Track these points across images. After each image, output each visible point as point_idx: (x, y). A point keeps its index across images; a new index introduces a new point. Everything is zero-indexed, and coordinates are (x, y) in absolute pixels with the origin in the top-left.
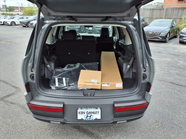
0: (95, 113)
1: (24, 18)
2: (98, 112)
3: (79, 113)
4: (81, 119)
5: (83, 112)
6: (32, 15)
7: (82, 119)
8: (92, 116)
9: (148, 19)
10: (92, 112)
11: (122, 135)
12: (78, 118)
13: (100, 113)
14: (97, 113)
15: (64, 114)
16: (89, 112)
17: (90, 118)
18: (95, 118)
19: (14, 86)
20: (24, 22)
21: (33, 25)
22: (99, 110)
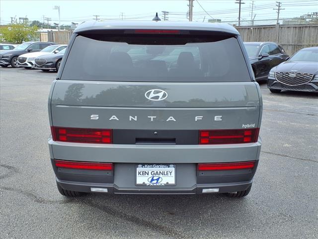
0: (166, 174)
1: (5, 48)
2: (171, 173)
3: (139, 173)
4: (142, 183)
5: (146, 172)
6: (21, 43)
7: (144, 185)
8: (160, 180)
9: (290, 48)
10: (160, 172)
11: (215, 229)
12: (138, 182)
13: (173, 174)
14: (169, 174)
15: (114, 174)
16: (155, 173)
17: (157, 182)
18: (166, 183)
19: (4, 165)
20: (5, 55)
21: (26, 62)
22: (172, 169)
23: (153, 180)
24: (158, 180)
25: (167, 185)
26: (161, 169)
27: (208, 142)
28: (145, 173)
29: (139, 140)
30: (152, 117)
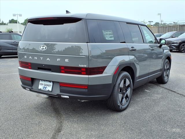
0: (49, 86)
3: (40, 84)
7: (40, 89)
8: (47, 88)
10: (47, 85)
13: (52, 86)
16: (45, 85)
22: (51, 84)
23: (44, 88)
24: (46, 88)
25: (48, 91)
26: (47, 83)
27: (64, 72)
28: (42, 84)
29: (39, 69)
30: (42, 58)
